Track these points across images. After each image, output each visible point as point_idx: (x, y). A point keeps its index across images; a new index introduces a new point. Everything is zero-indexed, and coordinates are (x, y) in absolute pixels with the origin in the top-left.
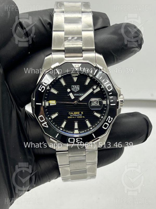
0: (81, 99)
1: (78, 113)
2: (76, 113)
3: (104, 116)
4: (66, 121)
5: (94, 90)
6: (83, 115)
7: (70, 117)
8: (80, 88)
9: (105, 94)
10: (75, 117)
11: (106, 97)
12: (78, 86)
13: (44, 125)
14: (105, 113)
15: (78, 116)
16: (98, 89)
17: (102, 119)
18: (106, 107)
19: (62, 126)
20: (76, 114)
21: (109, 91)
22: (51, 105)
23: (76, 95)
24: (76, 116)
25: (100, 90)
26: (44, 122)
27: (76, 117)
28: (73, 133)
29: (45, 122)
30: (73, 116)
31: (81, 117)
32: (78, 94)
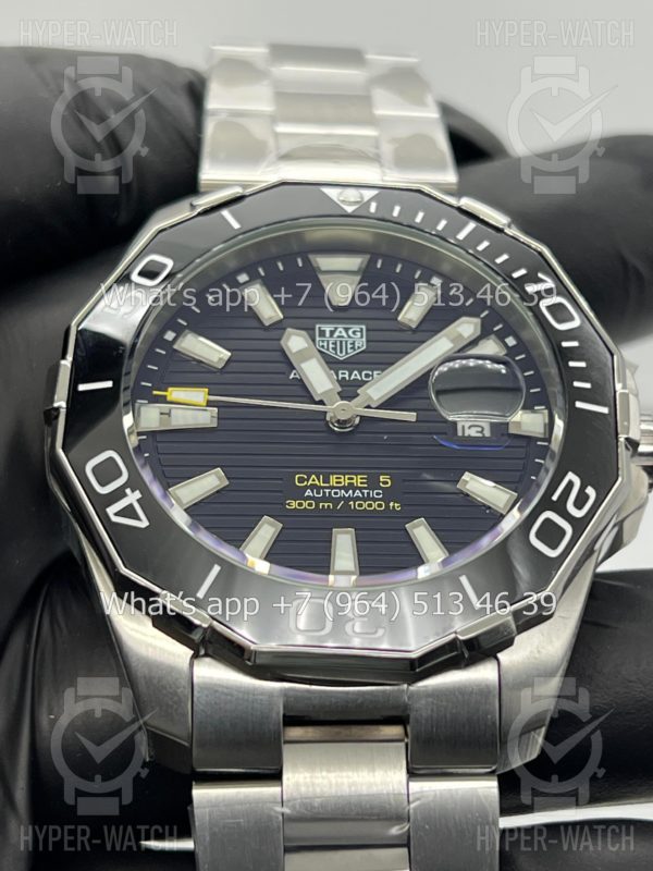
0: (376, 392)
1: (358, 480)
2: (345, 481)
6: (388, 495)
7: (305, 504)
8: (368, 341)
10: (336, 501)
12: (356, 327)
13: (116, 514)
15: (358, 498)
20: (346, 489)
21: (561, 327)
22: (176, 421)
23: (344, 374)
24: (339, 499)
27: (346, 505)
29: (128, 491)
30: (324, 499)
31: (380, 506)
32: (356, 372)
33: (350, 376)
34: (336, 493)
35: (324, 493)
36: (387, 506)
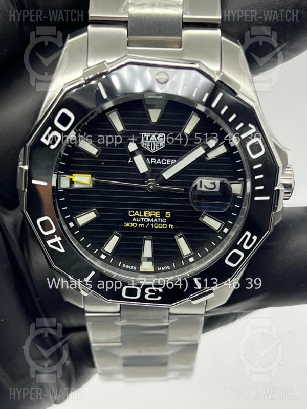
0: (167, 175)
1: (156, 214)
2: (150, 214)
3: (230, 227)
4: (118, 235)
5: (208, 150)
7: (133, 225)
9: (241, 165)
10: (146, 224)
11: (243, 175)
13: (51, 244)
14: (234, 219)
15: (156, 222)
16: (222, 150)
17: (225, 235)
18: (240, 202)
19: (105, 249)
20: (151, 218)
21: (254, 157)
22: (76, 186)
23: (153, 161)
24: (149, 222)
25: (225, 151)
26: (54, 237)
27: (150, 226)
28: (138, 271)
29: (56, 236)
30: (141, 222)
31: (165, 226)
32: (159, 160)
33: (156, 161)
34: (146, 220)
35: (141, 220)
36: (168, 226)
